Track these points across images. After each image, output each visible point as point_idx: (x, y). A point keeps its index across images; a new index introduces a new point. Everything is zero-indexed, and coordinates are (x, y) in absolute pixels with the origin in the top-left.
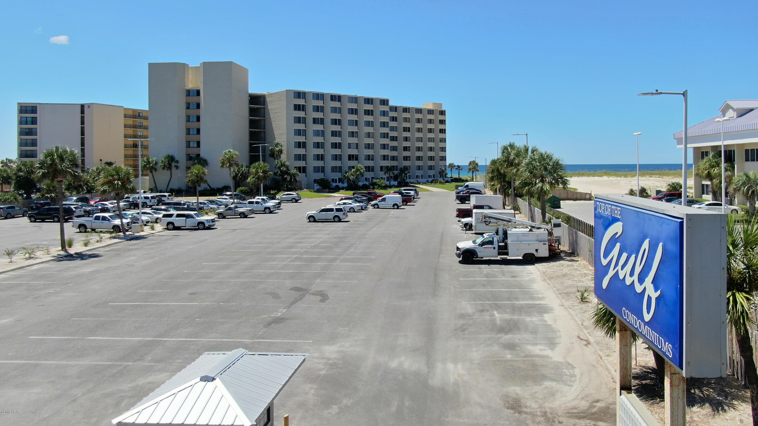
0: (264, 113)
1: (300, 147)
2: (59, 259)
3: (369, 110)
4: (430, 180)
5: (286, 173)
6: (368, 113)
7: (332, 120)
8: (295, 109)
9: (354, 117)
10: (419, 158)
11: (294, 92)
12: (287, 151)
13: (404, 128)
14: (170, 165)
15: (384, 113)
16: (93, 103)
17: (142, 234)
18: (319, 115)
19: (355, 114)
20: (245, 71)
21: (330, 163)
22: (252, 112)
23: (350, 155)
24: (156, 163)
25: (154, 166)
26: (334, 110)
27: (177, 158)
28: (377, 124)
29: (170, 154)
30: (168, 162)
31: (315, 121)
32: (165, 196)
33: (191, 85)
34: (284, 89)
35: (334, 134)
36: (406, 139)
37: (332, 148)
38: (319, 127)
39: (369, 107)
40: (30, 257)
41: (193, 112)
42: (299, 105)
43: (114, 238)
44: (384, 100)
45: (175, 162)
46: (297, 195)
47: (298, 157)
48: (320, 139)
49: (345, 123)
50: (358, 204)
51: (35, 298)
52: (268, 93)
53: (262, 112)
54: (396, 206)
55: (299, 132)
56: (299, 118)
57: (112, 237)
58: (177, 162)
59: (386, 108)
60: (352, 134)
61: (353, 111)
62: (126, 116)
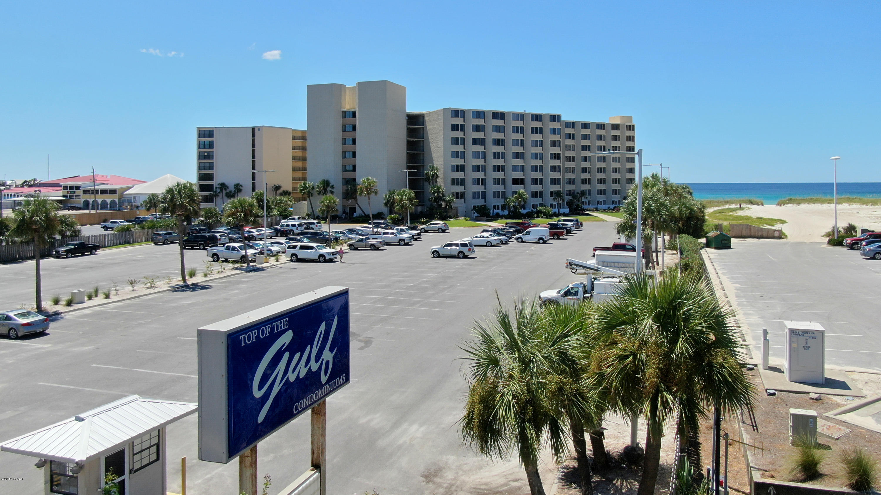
0: (423, 134)
1: (457, 170)
2: (177, 289)
3: (536, 128)
4: (612, 207)
5: (441, 199)
6: (535, 131)
7: (494, 140)
8: (453, 129)
9: (519, 137)
10: (601, 181)
11: (452, 110)
12: (444, 176)
13: (583, 146)
14: (325, 190)
15: (554, 131)
16: (262, 126)
17: (265, 265)
18: (480, 135)
19: (521, 133)
20: (403, 89)
21: (492, 188)
22: (411, 132)
23: (515, 179)
24: (313, 188)
25: (311, 191)
26: (497, 129)
27: (332, 183)
28: (547, 144)
29: (326, 179)
30: (324, 187)
31: (475, 142)
32: (313, 223)
33: (348, 105)
34: (442, 108)
35: (496, 155)
36: (586, 159)
37: (494, 171)
38: (480, 148)
39: (537, 124)
40: (151, 286)
41: (349, 135)
42: (457, 125)
43: (236, 269)
44: (555, 116)
45: (331, 187)
46: (444, 225)
47: (455, 182)
48: (480, 162)
49: (509, 143)
50: (496, 238)
51: (126, 327)
52: (427, 112)
53: (421, 132)
54: (542, 241)
55: (456, 155)
56: (457, 139)
57: (235, 268)
58: (333, 187)
59: (556, 125)
60: (517, 156)
61: (518, 130)
62: (294, 138)
